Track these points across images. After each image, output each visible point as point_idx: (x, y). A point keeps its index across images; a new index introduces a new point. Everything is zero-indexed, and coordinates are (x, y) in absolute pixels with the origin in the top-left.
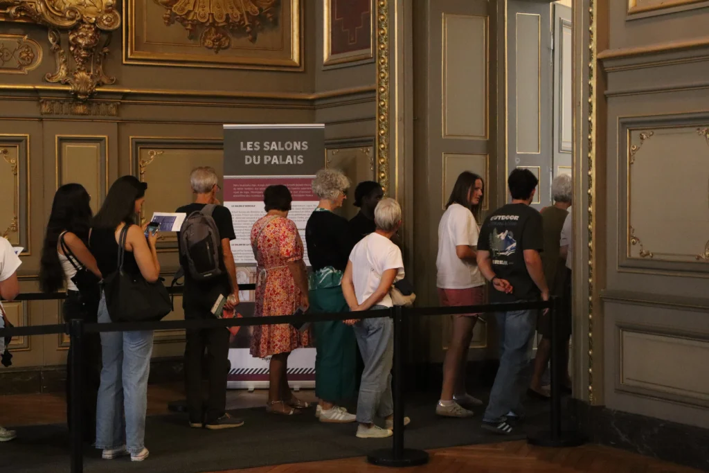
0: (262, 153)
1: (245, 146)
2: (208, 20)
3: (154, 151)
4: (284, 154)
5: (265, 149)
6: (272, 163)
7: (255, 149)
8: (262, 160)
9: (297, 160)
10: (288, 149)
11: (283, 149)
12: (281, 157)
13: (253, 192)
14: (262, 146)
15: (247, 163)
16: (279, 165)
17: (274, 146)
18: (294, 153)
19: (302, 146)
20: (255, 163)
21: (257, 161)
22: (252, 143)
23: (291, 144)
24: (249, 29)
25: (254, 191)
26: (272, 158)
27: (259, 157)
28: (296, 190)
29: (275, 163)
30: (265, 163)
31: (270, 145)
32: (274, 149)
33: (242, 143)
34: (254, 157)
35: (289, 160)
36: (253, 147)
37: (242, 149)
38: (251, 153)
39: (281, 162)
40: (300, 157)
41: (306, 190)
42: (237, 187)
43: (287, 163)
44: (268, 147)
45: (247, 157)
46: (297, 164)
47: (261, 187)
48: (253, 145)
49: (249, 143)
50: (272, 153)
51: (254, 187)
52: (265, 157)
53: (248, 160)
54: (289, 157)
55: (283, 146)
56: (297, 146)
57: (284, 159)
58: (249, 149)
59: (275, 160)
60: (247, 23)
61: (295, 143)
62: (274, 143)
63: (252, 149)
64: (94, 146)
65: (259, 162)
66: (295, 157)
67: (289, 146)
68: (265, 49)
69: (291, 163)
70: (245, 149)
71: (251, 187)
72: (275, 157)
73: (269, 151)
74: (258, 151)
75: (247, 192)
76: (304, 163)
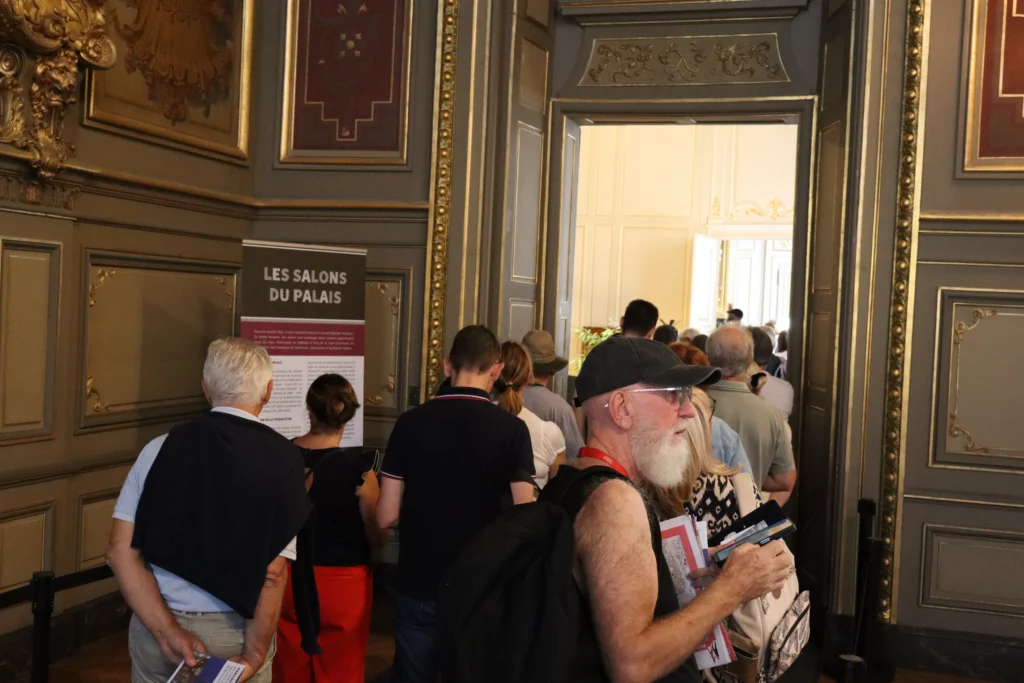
0: (291, 285)
1: (270, 274)
2: (168, 75)
3: (105, 268)
4: (318, 288)
5: (295, 280)
6: (304, 301)
7: (283, 279)
8: (291, 294)
9: (334, 298)
10: (323, 282)
11: (317, 281)
12: (314, 292)
13: (278, 342)
14: (292, 276)
15: (272, 299)
16: (313, 304)
17: (306, 277)
18: (330, 287)
19: (339, 279)
20: (283, 299)
21: (285, 296)
22: (278, 270)
23: (326, 274)
24: (204, 97)
25: (281, 340)
26: (303, 293)
27: (288, 291)
28: (332, 341)
29: (307, 301)
30: (295, 300)
31: (301, 274)
32: (306, 281)
33: (266, 269)
34: (282, 291)
35: (324, 298)
36: (281, 276)
37: (267, 278)
38: (279, 285)
39: (315, 301)
40: (337, 293)
41: (344, 341)
42: (258, 335)
43: (321, 301)
44: (299, 277)
45: (272, 290)
46: (333, 304)
47: (289, 335)
48: (280, 272)
49: (275, 271)
50: (303, 286)
51: (281, 335)
52: (296, 291)
53: (275, 295)
54: (324, 293)
55: (317, 277)
56: (334, 278)
57: (318, 297)
58: (275, 278)
59: (307, 297)
60: (203, 88)
61: (332, 273)
62: (306, 272)
63: (278, 279)
64: (42, 258)
65: (287, 299)
66: (331, 293)
67: (324, 277)
68: (215, 128)
69: (327, 302)
70: (269, 278)
71: (277, 335)
72: (307, 292)
73: (300, 282)
74: (286, 282)
75: (271, 342)
76: (342, 302)
